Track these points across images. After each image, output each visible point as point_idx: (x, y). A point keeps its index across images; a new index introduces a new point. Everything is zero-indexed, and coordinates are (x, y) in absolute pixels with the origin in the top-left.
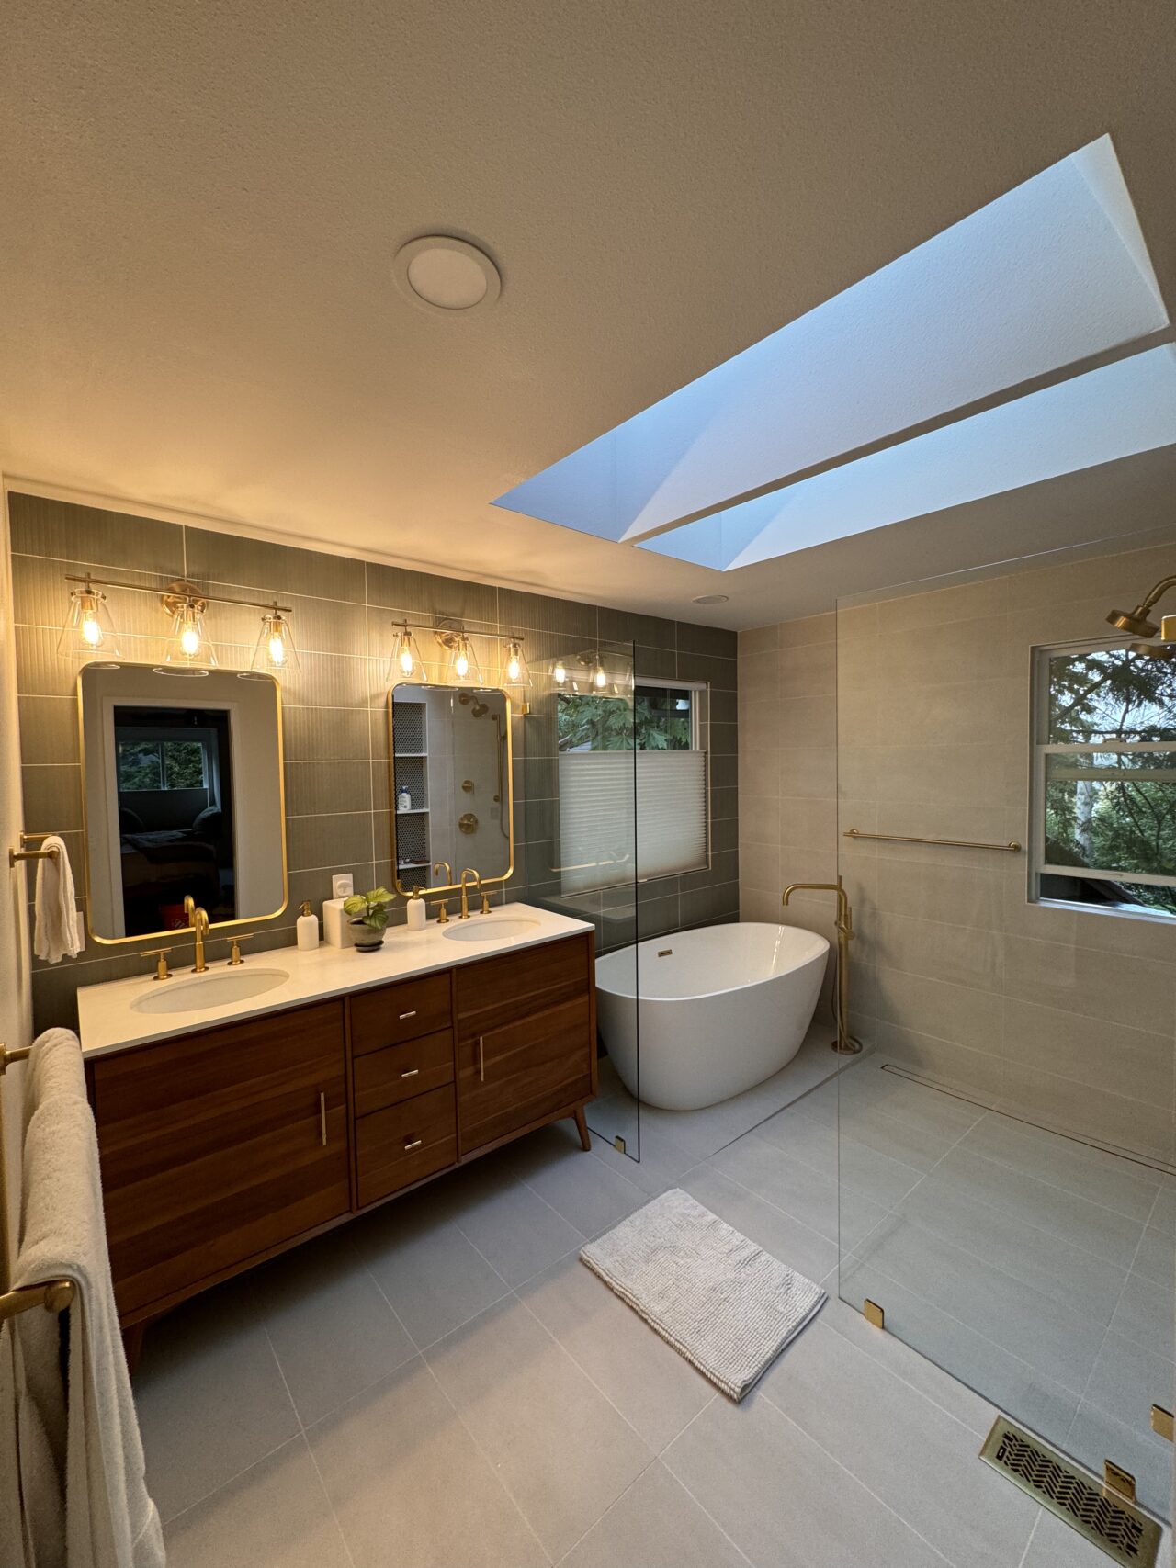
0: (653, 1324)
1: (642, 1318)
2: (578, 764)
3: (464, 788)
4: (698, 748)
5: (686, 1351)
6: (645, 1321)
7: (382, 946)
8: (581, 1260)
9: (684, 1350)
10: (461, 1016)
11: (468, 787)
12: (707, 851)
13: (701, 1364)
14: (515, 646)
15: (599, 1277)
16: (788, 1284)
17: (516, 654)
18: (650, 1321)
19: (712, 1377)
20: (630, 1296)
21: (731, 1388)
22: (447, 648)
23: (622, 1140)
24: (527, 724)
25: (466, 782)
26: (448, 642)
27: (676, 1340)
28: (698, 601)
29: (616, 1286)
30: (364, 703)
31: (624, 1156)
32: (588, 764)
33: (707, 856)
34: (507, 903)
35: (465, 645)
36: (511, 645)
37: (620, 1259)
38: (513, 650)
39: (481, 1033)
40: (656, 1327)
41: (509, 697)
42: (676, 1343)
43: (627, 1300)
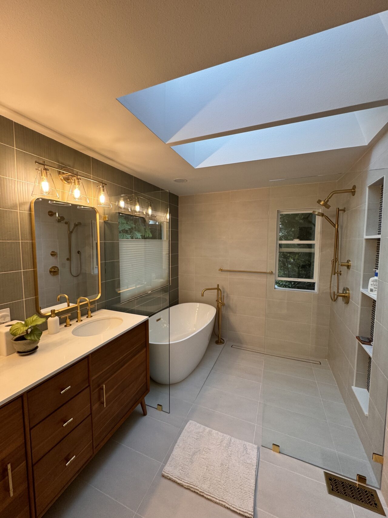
0: (207, 497)
1: (200, 495)
2: (126, 245)
3: (51, 255)
4: (166, 239)
5: (225, 504)
6: (203, 496)
7: (38, 349)
8: (163, 476)
9: (224, 504)
10: (94, 378)
11: (53, 254)
12: (169, 278)
13: (234, 508)
14: (103, 187)
15: (174, 482)
16: (245, 449)
17: (104, 191)
18: (205, 496)
19: (240, 512)
20: (193, 486)
21: (250, 514)
22: (66, 182)
23: (160, 405)
24: (106, 226)
25: (52, 252)
26: (67, 179)
27: (220, 500)
28: (175, 181)
29: (185, 484)
30: (15, 206)
31: (162, 412)
32: (132, 245)
33: (169, 280)
34: (98, 310)
35: (79, 182)
36: (101, 186)
37: (181, 468)
38: (102, 189)
39: (103, 383)
40: (209, 497)
41: (98, 212)
42: (220, 502)
43: (192, 489)
